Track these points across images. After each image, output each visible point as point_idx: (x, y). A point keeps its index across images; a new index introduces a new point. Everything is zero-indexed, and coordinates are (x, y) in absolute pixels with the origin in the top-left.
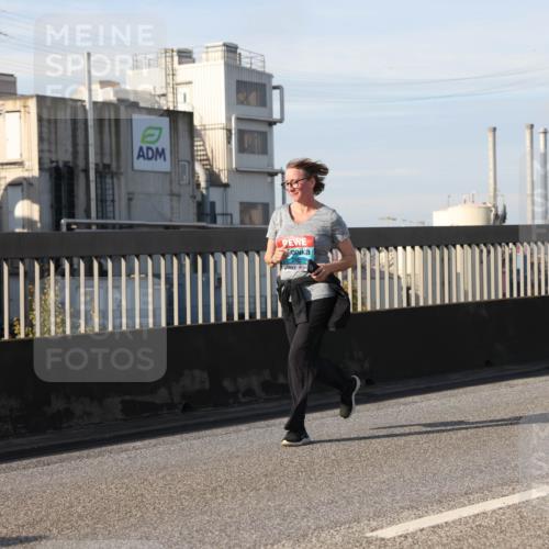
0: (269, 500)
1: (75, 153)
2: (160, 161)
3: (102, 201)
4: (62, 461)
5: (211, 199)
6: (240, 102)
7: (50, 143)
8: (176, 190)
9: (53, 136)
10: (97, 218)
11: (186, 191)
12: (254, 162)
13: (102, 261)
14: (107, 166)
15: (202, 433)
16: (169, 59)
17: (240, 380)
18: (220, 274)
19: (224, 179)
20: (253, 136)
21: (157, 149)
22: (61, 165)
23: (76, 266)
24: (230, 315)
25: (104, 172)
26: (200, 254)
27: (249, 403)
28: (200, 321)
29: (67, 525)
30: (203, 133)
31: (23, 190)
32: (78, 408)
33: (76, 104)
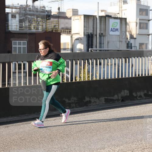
1: (93, 30)
2: (117, 32)
3: (100, 43)
4: (88, 115)
5: (131, 42)
6: (140, 15)
7: (87, 28)
8: (121, 40)
9: (88, 26)
10: (99, 48)
11: (124, 40)
13: (100, 60)
14: (102, 34)
17: (138, 93)
18: (133, 63)
19: (135, 37)
21: (116, 29)
22: (89, 34)
23: (93, 62)
24: (135, 75)
25: (101, 35)
26: (127, 58)
27: (140, 99)
28: (127, 77)
29: (89, 132)
30: (129, 24)
31: (79, 41)
32: (93, 100)
33: (94, 17)
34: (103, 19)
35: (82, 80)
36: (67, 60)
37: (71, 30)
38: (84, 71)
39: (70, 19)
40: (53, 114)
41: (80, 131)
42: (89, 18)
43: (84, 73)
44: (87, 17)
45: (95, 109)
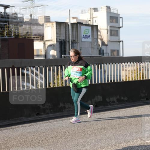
0: (119, 132)
1: (66, 37)
2: (89, 39)
4: (63, 120)
5: (103, 49)
6: (111, 22)
7: (59, 35)
8: (93, 47)
9: (60, 33)
11: (96, 47)
12: (115, 38)
14: (74, 40)
15: (100, 113)
16: (91, 11)
17: (111, 98)
18: (105, 69)
19: (106, 43)
20: (114, 31)
21: (88, 35)
22: (62, 40)
24: (108, 81)
25: (74, 42)
26: (100, 64)
27: (113, 105)
28: (100, 82)
29: (64, 137)
30: (100, 31)
31: (52, 47)
32: (67, 106)
33: (66, 24)
34: (75, 26)
35: (56, 86)
36: (40, 67)
37: (44, 36)
38: (58, 77)
39: (43, 25)
40: (28, 120)
41: (55, 137)
42: (61, 25)
43: (58, 79)
44: (59, 24)
45: (69, 114)
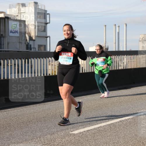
0: (44, 124)
2: (16, 33)
3: (0, 44)
5: (30, 44)
11: (23, 42)
12: (42, 34)
13: (0, 60)
14: (2, 35)
16: (19, 6)
18: (32, 64)
19: (34, 39)
21: (16, 30)
28: (27, 77)
30: (28, 26)
34: (3, 21)
